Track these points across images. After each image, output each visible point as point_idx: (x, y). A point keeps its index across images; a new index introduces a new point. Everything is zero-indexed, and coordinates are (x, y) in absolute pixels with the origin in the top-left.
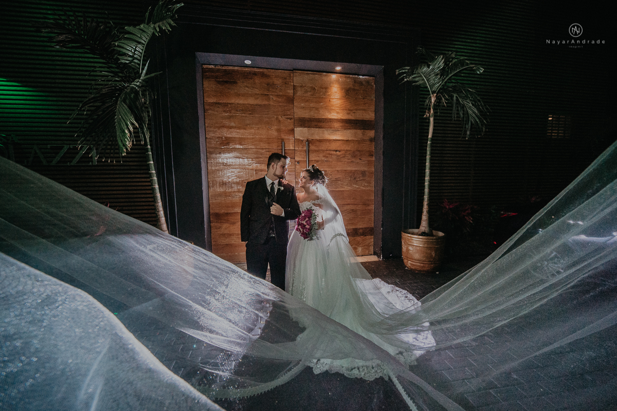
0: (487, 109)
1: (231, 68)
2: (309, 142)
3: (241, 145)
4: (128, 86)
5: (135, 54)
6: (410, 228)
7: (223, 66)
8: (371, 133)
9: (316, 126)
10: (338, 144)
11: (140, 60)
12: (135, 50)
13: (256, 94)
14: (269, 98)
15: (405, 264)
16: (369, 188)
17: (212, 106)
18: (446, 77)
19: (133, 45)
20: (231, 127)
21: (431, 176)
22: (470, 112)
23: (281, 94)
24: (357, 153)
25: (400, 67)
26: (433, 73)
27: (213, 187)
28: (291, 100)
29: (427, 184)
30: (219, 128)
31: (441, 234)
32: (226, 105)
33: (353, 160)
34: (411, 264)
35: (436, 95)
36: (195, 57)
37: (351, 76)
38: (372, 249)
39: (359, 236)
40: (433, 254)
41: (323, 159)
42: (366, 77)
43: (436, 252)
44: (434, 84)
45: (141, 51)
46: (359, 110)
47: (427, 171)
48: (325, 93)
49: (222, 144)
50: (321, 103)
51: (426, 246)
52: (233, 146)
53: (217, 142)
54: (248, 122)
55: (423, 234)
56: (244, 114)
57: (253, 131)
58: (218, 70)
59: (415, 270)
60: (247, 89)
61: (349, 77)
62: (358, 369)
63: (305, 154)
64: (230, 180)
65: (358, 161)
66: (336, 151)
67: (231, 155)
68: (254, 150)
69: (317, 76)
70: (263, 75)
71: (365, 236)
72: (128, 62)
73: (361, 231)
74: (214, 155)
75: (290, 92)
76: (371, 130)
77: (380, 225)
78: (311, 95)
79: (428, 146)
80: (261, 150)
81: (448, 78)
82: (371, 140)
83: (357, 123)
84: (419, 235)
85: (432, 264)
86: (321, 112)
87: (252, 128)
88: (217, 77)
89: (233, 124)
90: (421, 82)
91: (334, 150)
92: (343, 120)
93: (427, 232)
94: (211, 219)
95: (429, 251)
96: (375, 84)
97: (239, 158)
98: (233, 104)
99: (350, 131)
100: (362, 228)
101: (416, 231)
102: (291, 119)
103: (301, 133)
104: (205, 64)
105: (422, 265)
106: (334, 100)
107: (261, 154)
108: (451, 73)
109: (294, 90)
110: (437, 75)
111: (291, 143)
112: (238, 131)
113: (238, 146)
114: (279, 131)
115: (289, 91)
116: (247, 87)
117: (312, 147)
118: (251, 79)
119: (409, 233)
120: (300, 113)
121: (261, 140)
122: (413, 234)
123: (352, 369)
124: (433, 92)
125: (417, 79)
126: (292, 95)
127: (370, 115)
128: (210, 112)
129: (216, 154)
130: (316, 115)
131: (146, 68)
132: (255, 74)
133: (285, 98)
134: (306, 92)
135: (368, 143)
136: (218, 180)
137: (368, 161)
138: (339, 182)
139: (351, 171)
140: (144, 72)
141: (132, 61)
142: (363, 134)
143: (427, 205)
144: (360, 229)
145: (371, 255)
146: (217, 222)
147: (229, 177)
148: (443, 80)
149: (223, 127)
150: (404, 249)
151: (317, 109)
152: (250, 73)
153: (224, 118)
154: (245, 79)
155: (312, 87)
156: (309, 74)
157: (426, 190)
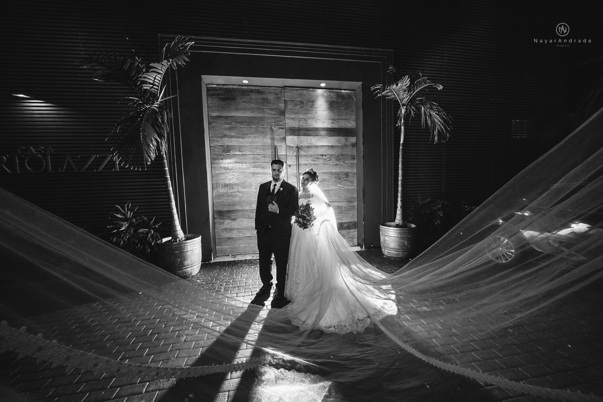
0: (450, 118)
1: (231, 87)
2: (298, 148)
3: (240, 152)
4: (149, 108)
5: (154, 81)
6: (388, 222)
7: (224, 85)
8: (353, 140)
9: (304, 134)
10: (324, 149)
11: (158, 86)
12: (155, 78)
13: (253, 108)
14: (264, 111)
15: (384, 253)
16: (352, 187)
17: (215, 119)
18: (413, 92)
19: (154, 75)
20: (232, 137)
21: (403, 176)
22: (436, 121)
23: (274, 107)
24: (341, 157)
25: (374, 85)
26: (401, 89)
27: (216, 188)
28: (283, 113)
29: (400, 183)
30: (222, 137)
31: (413, 226)
32: (227, 118)
33: (337, 162)
34: (388, 252)
35: (406, 108)
36: (201, 79)
37: (334, 90)
38: (356, 241)
39: (344, 229)
40: (406, 243)
41: (311, 162)
42: (348, 91)
43: (408, 241)
44: (404, 99)
45: (159, 79)
46: (342, 119)
47: (400, 172)
48: (312, 106)
49: (224, 151)
50: (309, 114)
51: (399, 236)
52: (234, 153)
53: (220, 149)
54: (246, 132)
55: (397, 226)
56: (243, 125)
57: (250, 140)
58: (221, 89)
59: (391, 257)
60: (245, 104)
61: (333, 92)
62: (334, 327)
63: (295, 158)
64: (231, 182)
65: (342, 163)
66: (322, 155)
67: (231, 161)
68: (251, 156)
69: (305, 92)
70: (259, 92)
71: (350, 229)
72: (149, 88)
73: (346, 225)
74: (217, 161)
75: (282, 105)
76: (353, 137)
77: (362, 220)
78: (300, 108)
79: (401, 151)
80: (257, 156)
81: (414, 93)
82: (353, 145)
83: (340, 131)
84: (394, 227)
85: (405, 252)
86: (309, 122)
87: (250, 137)
88: (219, 95)
89: (233, 134)
90: (393, 96)
91: (321, 155)
92: (328, 128)
93: (400, 224)
94: (215, 216)
95: (403, 241)
96: (355, 97)
97: (239, 163)
98: (233, 117)
99: (334, 137)
100: (347, 223)
101: (392, 224)
102: (283, 129)
103: (292, 140)
104: (208, 84)
105: (397, 253)
106: (320, 112)
107: (258, 159)
108: (417, 89)
109: (285, 104)
110: (405, 91)
111: (283, 149)
112: (237, 140)
113: (237, 153)
114: (273, 139)
115: (280, 105)
116: (245, 102)
117: (302, 153)
118: (248, 95)
119: (387, 226)
120: (290, 123)
121: (257, 148)
122: (390, 226)
123: (330, 327)
124: (403, 105)
125: (390, 94)
126: (283, 108)
127: (351, 124)
128: (214, 124)
129: (219, 160)
130: (304, 125)
131: (163, 92)
132: (252, 91)
133: (277, 110)
134: (296, 105)
135: (350, 147)
136: (221, 182)
137: (351, 163)
138: (326, 182)
139: (336, 173)
140: (161, 95)
141: (152, 87)
142: (346, 140)
143: (401, 201)
144: (345, 223)
145: (355, 246)
146: (220, 219)
147: (230, 179)
148: (411, 95)
149: (225, 136)
150: (382, 240)
151: (305, 120)
152: (247, 90)
153: (225, 129)
154: (243, 95)
155: (300, 101)
156: (298, 90)
157: (400, 189)
